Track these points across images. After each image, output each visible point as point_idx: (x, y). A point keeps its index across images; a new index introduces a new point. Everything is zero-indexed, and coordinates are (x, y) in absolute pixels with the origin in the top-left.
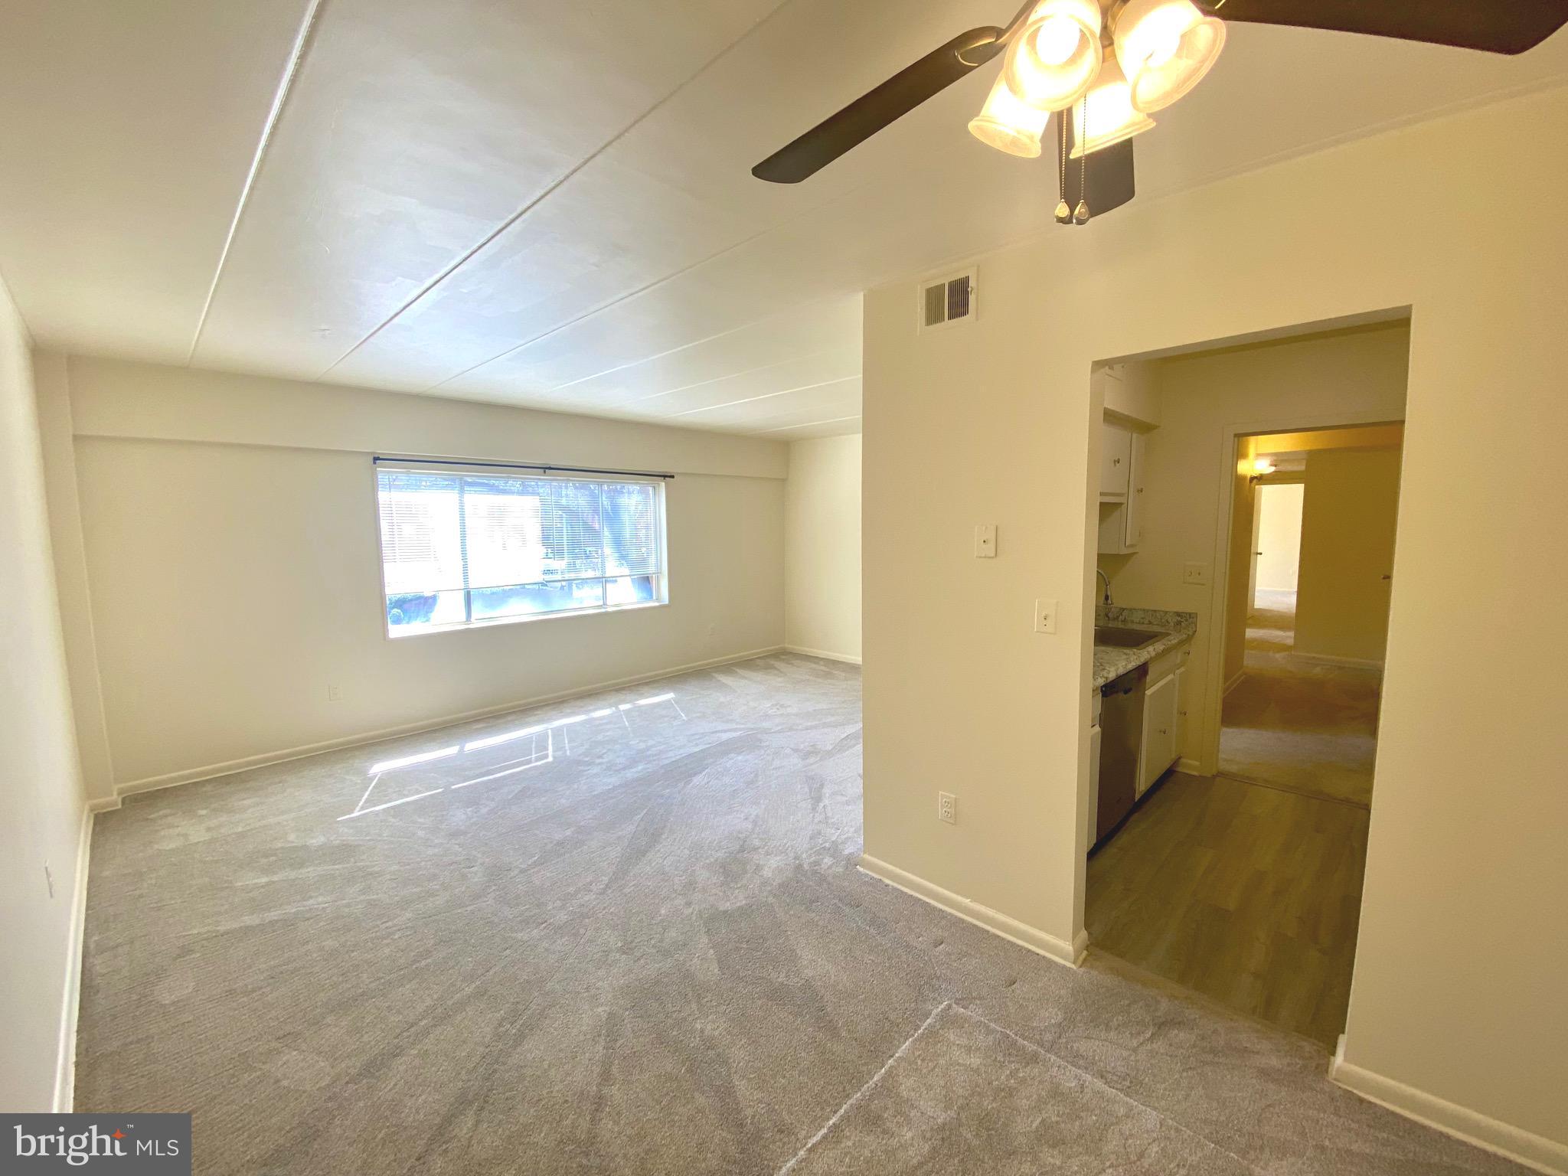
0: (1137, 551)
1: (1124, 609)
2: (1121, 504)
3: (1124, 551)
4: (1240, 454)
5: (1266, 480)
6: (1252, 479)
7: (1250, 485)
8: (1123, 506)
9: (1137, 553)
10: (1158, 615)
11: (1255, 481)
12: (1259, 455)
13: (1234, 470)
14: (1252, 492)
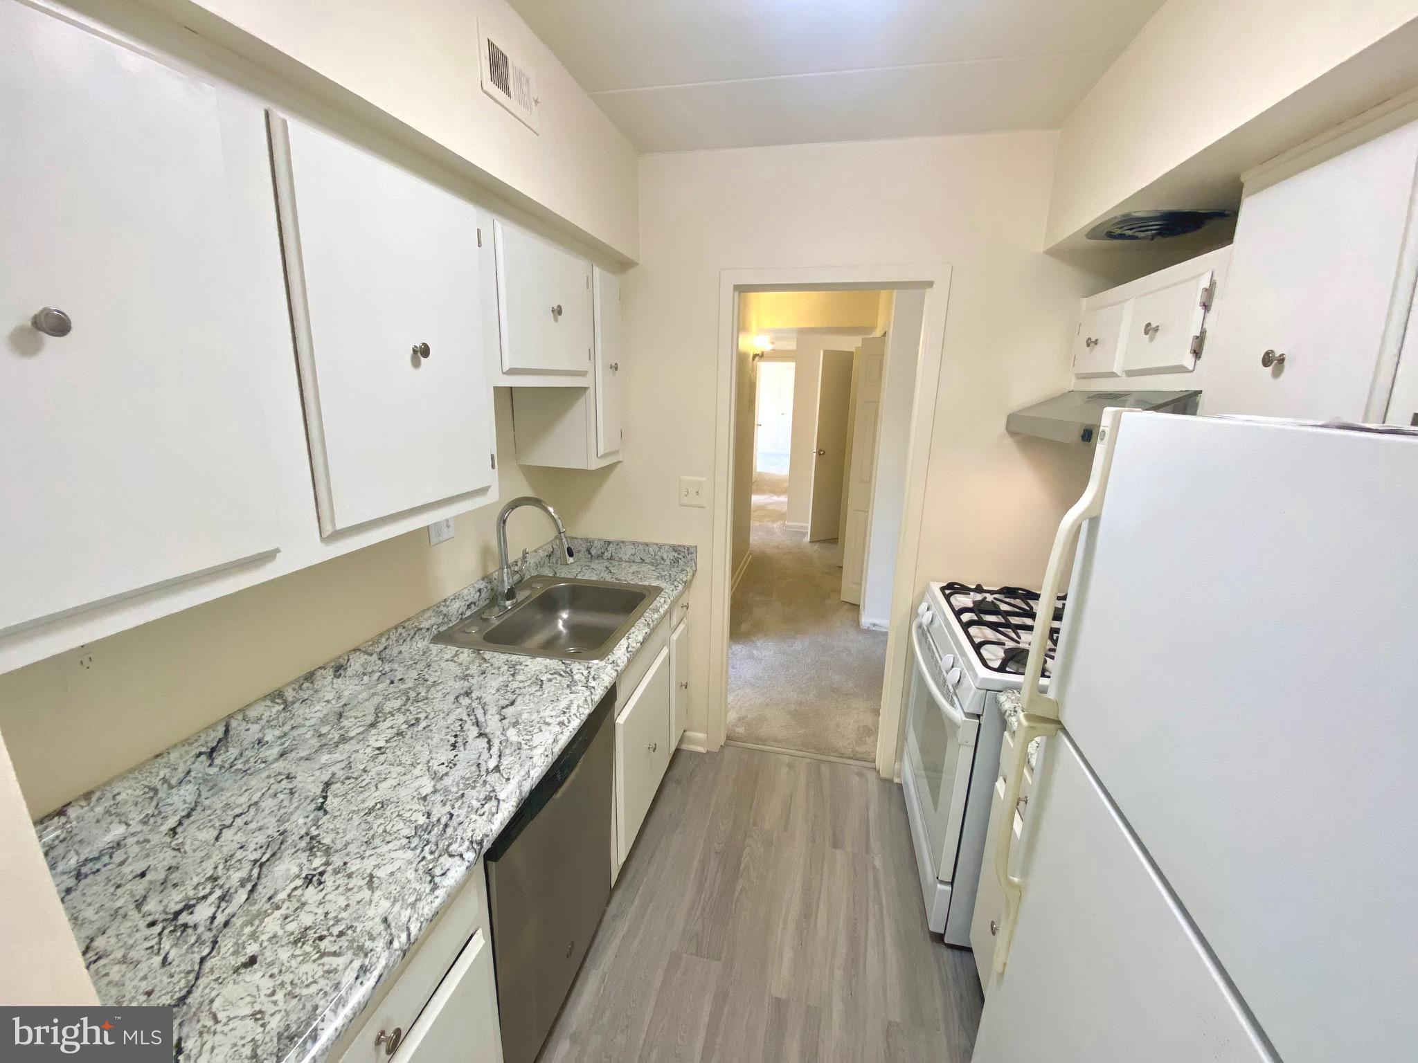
0: (621, 460)
1: (609, 543)
2: (585, 389)
3: (595, 464)
4: (740, 326)
5: (767, 357)
6: (755, 356)
7: (753, 363)
8: (588, 392)
9: (620, 462)
10: (651, 549)
11: (757, 358)
12: (761, 331)
13: (735, 345)
14: (754, 370)
